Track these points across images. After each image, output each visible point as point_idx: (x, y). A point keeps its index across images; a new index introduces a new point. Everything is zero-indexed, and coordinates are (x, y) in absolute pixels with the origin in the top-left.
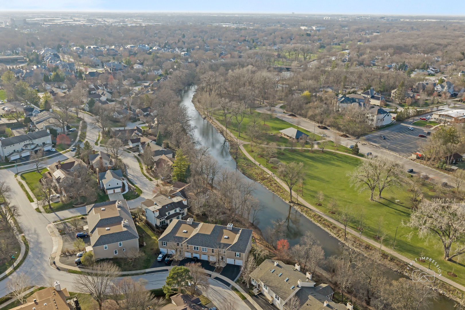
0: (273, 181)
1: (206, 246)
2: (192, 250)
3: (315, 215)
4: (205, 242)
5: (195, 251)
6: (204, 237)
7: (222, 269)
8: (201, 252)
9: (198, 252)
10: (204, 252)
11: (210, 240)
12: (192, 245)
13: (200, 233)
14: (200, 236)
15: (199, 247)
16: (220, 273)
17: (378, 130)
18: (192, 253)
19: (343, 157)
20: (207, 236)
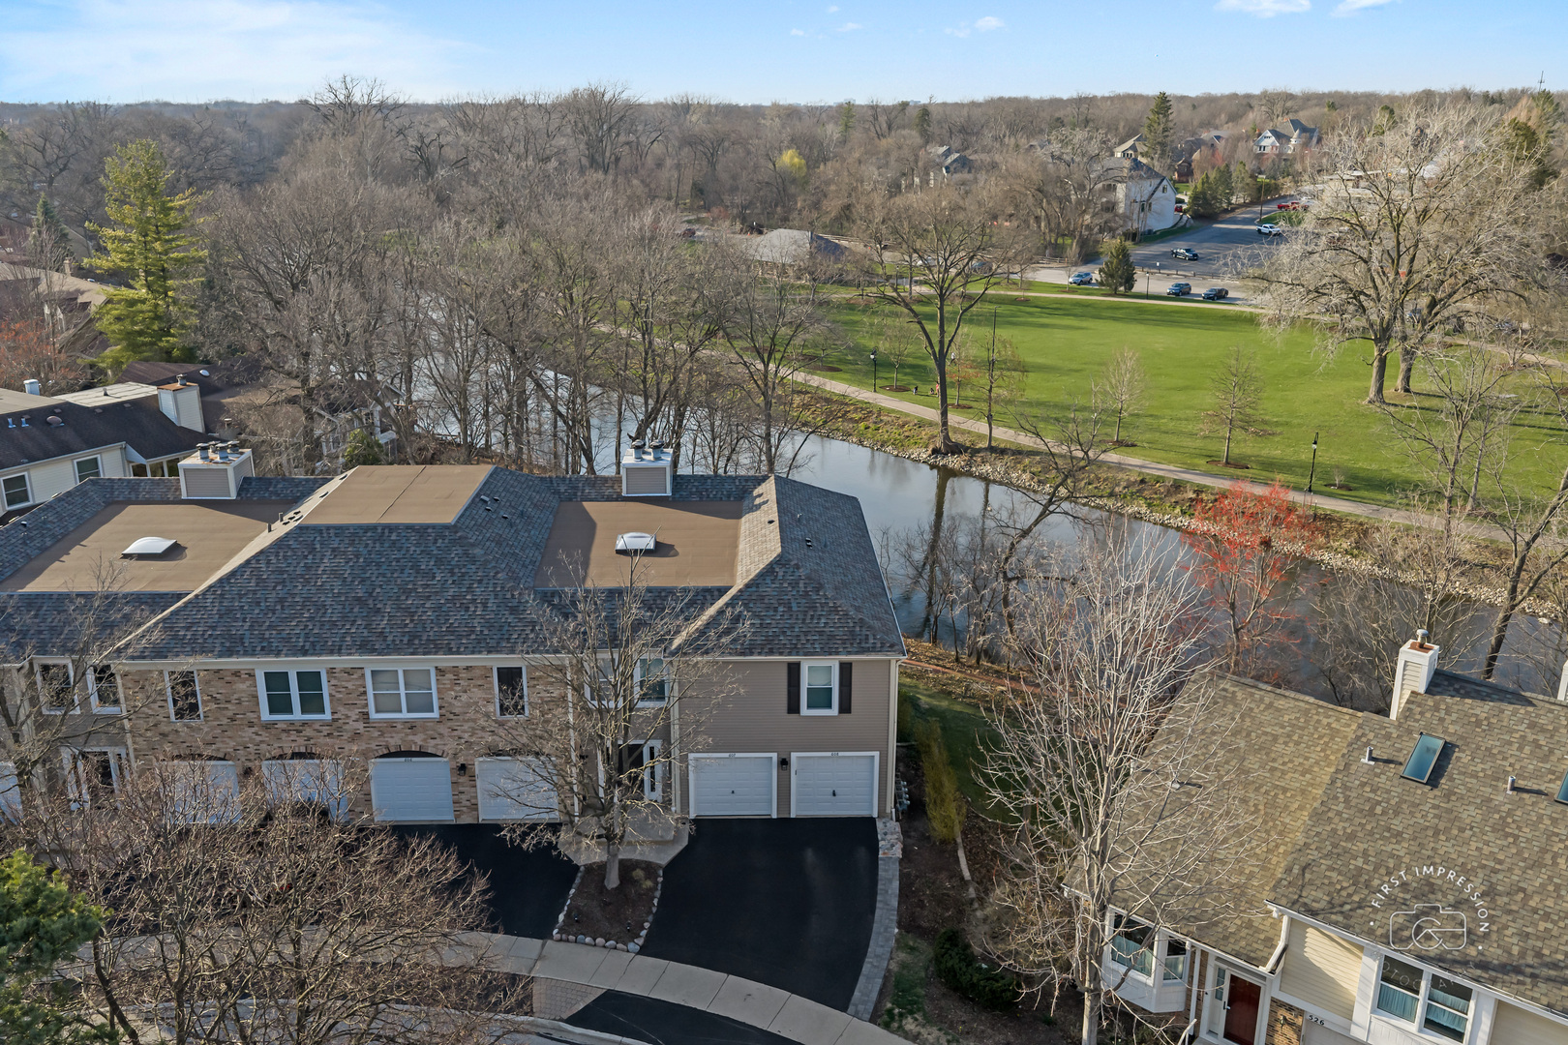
1: (425, 638)
2: (251, 724)
3: (1143, 481)
4: (403, 598)
5: (284, 736)
6: (379, 553)
7: (649, 883)
8: (360, 726)
9: (326, 730)
10: (399, 726)
11: (463, 574)
12: (230, 652)
13: (328, 528)
14: (334, 550)
15: (331, 671)
16: (640, 941)
17: (1140, 241)
18: (250, 764)
19: (1068, 307)
20: (418, 545)
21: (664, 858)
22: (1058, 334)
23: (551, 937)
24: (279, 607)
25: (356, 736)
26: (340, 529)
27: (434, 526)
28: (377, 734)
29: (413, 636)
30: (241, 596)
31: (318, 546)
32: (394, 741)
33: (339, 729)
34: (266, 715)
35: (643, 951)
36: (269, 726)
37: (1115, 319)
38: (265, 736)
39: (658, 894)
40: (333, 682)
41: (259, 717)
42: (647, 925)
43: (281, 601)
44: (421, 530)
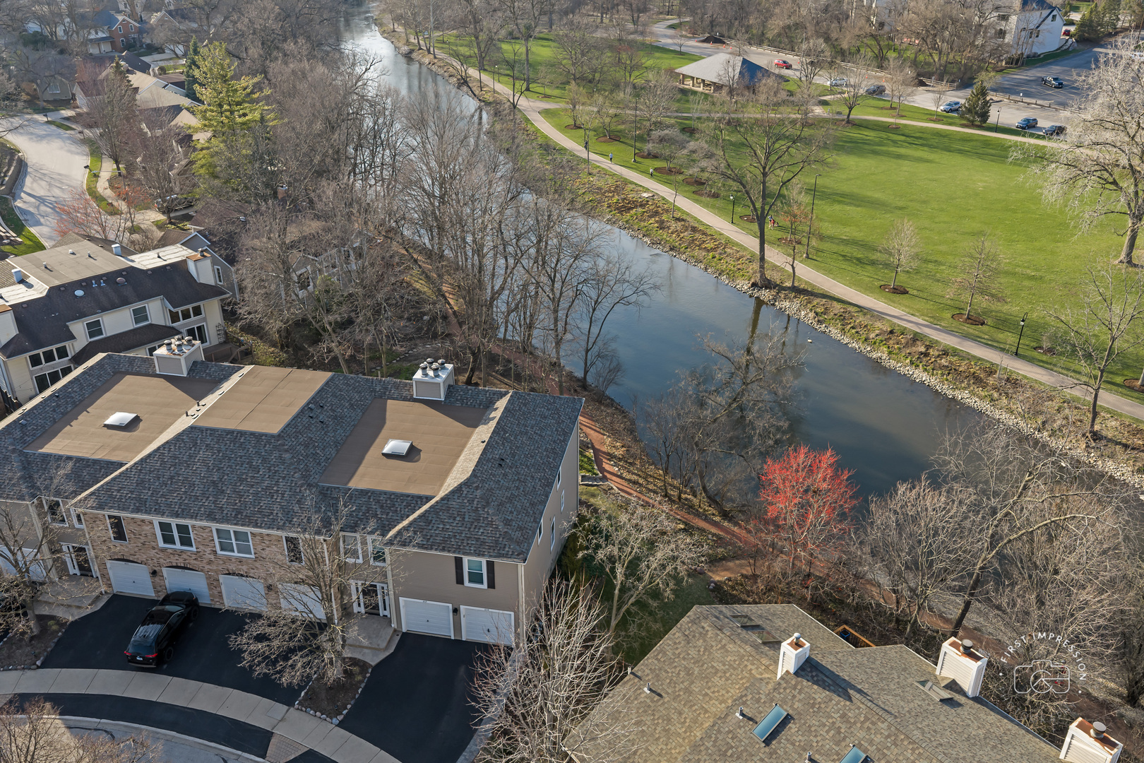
0: (667, 211)
1: (244, 514)
2: (154, 548)
3: (891, 332)
4: (238, 484)
5: (172, 556)
6: (232, 451)
7: (360, 678)
8: (212, 557)
9: (194, 557)
10: (233, 560)
11: (276, 472)
12: (137, 510)
13: (207, 429)
14: (207, 445)
15: (193, 527)
16: (340, 718)
17: (1022, 65)
18: (156, 569)
19: (929, 136)
20: (254, 447)
21: (373, 660)
22: (906, 166)
23: (293, 705)
24: (169, 482)
25: (210, 562)
26: (213, 431)
27: (266, 435)
28: (221, 562)
29: (239, 512)
30: (151, 472)
31: (199, 442)
32: (232, 567)
33: (201, 557)
34: (161, 544)
35: (341, 725)
36: (163, 550)
37: (961, 152)
38: (161, 555)
39: (363, 685)
40: (195, 532)
41: (157, 545)
42: (349, 706)
43: (171, 478)
44: (258, 437)
